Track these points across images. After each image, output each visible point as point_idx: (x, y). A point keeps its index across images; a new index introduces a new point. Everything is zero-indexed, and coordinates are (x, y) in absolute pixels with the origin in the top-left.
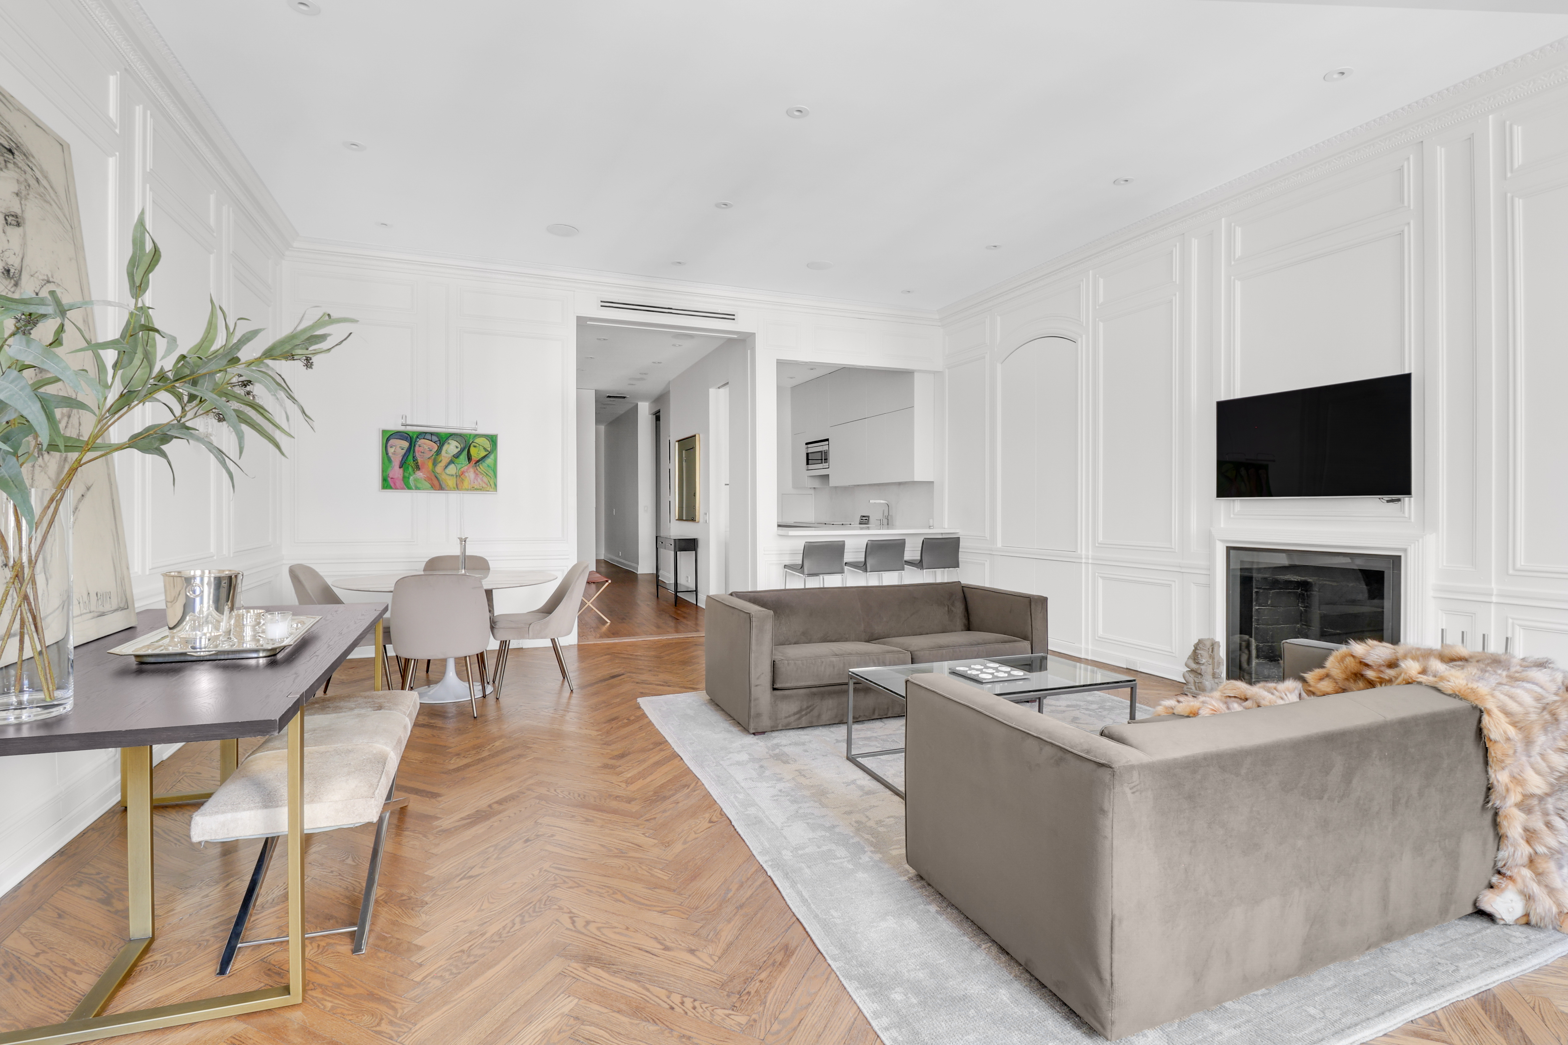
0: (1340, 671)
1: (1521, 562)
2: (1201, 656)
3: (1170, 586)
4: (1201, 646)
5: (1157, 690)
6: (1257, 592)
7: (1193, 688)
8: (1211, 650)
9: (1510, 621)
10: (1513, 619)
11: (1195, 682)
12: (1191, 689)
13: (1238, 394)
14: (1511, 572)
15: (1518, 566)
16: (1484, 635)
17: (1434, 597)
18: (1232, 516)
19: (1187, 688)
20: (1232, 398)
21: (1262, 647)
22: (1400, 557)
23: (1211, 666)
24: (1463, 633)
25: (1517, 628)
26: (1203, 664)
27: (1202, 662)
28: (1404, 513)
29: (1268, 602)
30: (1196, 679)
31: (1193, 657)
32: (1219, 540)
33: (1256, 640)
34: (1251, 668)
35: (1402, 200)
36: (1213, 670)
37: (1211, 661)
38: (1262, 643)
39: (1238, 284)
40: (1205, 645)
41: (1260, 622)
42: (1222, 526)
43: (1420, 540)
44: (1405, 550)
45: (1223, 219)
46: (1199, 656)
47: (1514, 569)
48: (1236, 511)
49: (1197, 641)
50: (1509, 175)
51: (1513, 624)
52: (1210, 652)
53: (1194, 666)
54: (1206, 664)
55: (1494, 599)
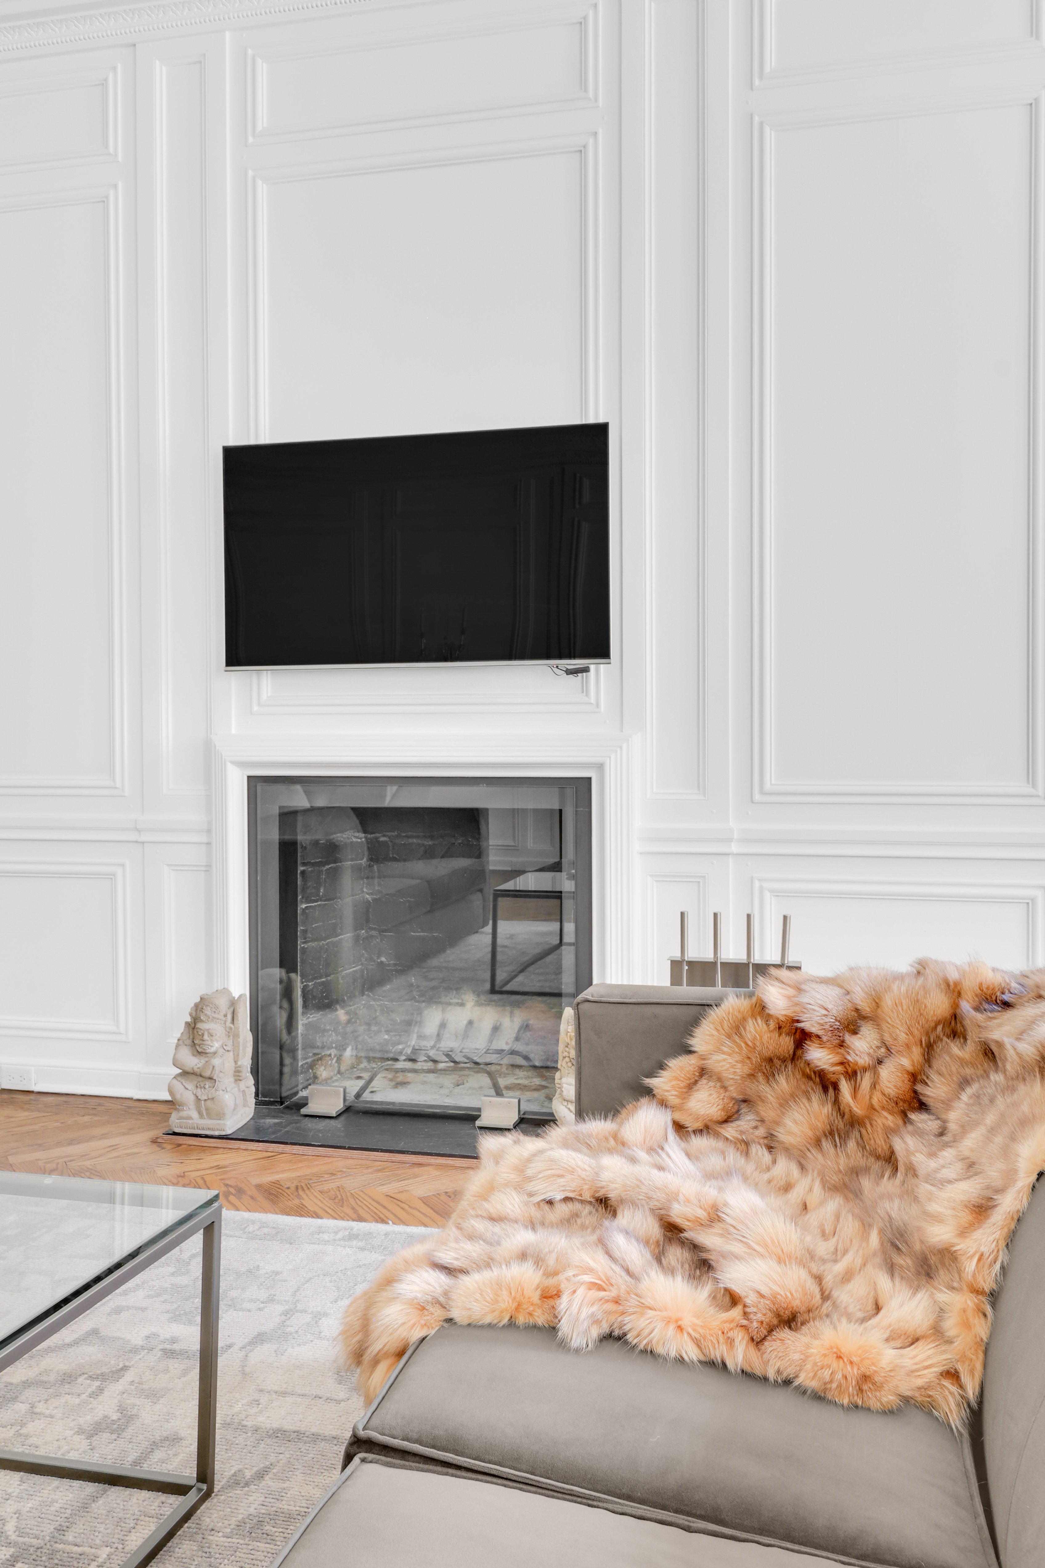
0: (738, 1057)
1: (771, 781)
2: (211, 1035)
3: (111, 877)
4: (208, 1011)
5: (104, 1136)
6: (303, 872)
7: (194, 1114)
8: (229, 1017)
9: (757, 884)
10: (760, 880)
11: (198, 1100)
12: (190, 1118)
13: (265, 436)
14: (757, 797)
15: (768, 786)
16: (715, 915)
17: (641, 853)
18: (256, 708)
19: (181, 1118)
20: (252, 442)
21: (312, 990)
22: (589, 779)
23: (231, 1053)
24: (682, 914)
25: (767, 895)
26: (215, 1053)
27: (212, 1050)
28: (587, 695)
29: (319, 891)
30: (199, 1092)
31: (189, 1042)
32: (233, 763)
33: (302, 976)
34: (296, 1037)
35: (584, 86)
36: (236, 1062)
37: (230, 1042)
38: (312, 980)
39: (262, 189)
40: (217, 1007)
41: (309, 935)
42: (234, 731)
43: (624, 746)
44: (600, 767)
45: (228, 34)
46: (206, 1037)
47: (762, 792)
48: (264, 697)
49: (198, 1000)
50: (757, 82)
51: (761, 889)
52: (229, 1024)
53: (193, 1062)
54: (221, 1051)
55: (734, 848)
